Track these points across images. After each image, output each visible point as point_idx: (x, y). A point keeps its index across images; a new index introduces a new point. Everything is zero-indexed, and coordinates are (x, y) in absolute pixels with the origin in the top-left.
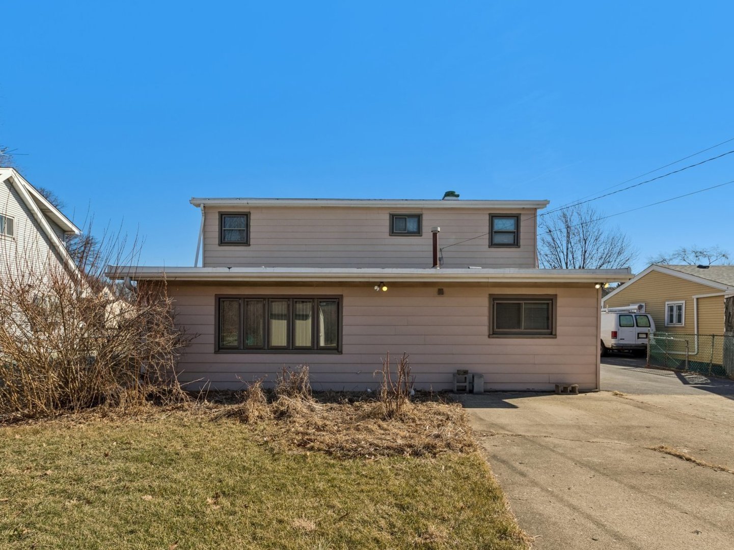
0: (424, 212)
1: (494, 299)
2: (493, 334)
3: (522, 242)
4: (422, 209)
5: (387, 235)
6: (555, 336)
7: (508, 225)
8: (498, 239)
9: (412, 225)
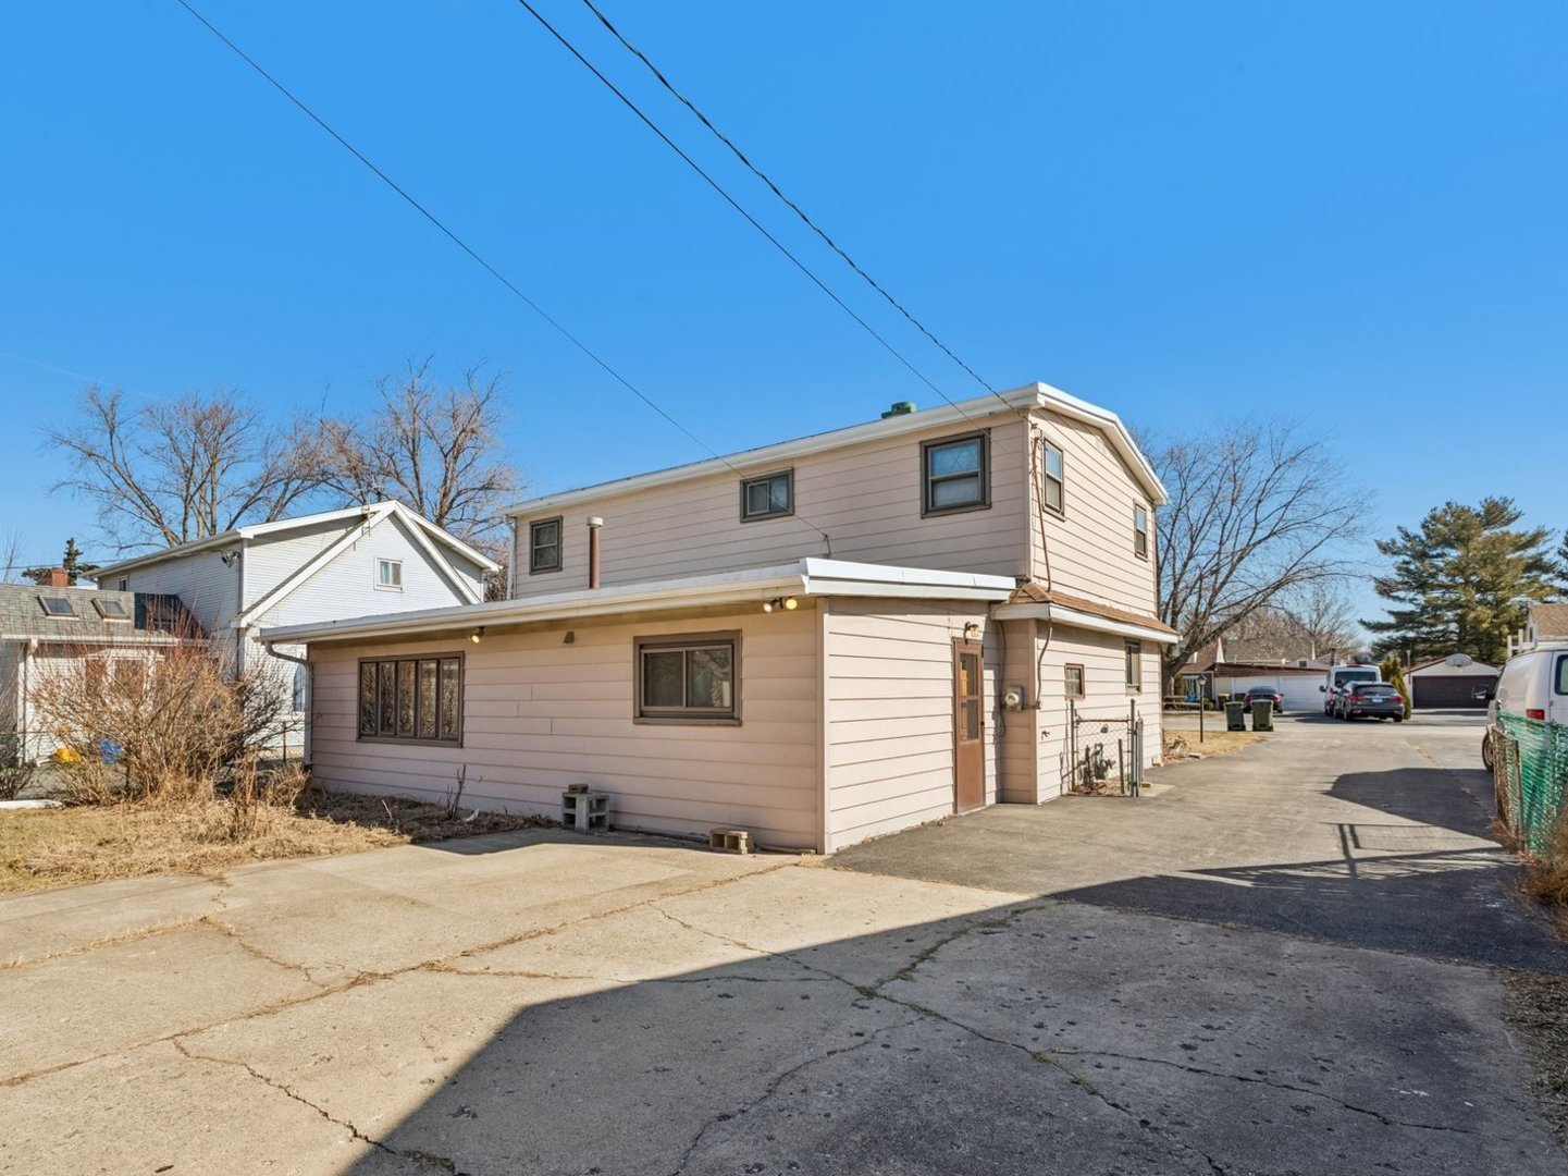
0: (796, 465)
1: (641, 647)
2: (641, 716)
3: (995, 495)
4: (793, 459)
5: (736, 523)
6: (737, 723)
7: (965, 459)
8: (945, 495)
9: (780, 496)
